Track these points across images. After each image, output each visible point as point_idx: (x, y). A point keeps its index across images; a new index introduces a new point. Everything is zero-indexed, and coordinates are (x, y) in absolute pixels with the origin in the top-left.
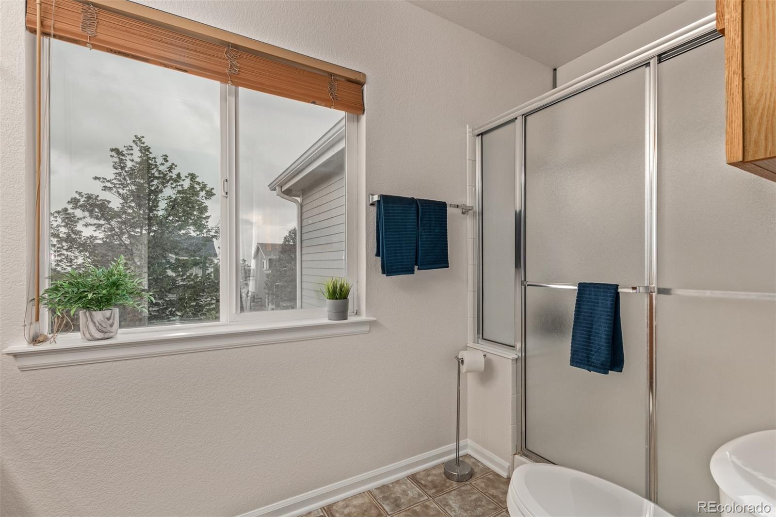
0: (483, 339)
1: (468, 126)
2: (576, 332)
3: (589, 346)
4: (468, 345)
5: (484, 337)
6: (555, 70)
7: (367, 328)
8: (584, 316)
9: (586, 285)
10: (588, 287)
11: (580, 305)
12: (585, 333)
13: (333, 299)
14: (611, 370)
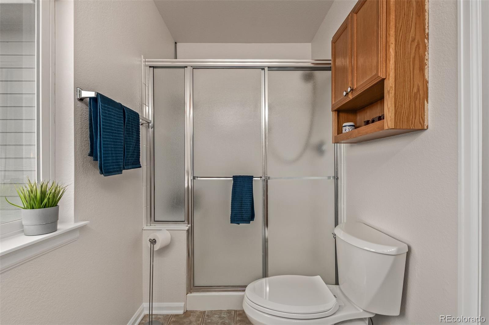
0: (154, 221)
1: (142, 56)
2: (234, 204)
3: (241, 210)
4: (144, 229)
5: (155, 220)
6: (176, 43)
7: (77, 234)
8: (238, 194)
9: (237, 177)
10: (238, 178)
11: (235, 188)
12: (239, 203)
13: (40, 208)
14: (251, 221)
